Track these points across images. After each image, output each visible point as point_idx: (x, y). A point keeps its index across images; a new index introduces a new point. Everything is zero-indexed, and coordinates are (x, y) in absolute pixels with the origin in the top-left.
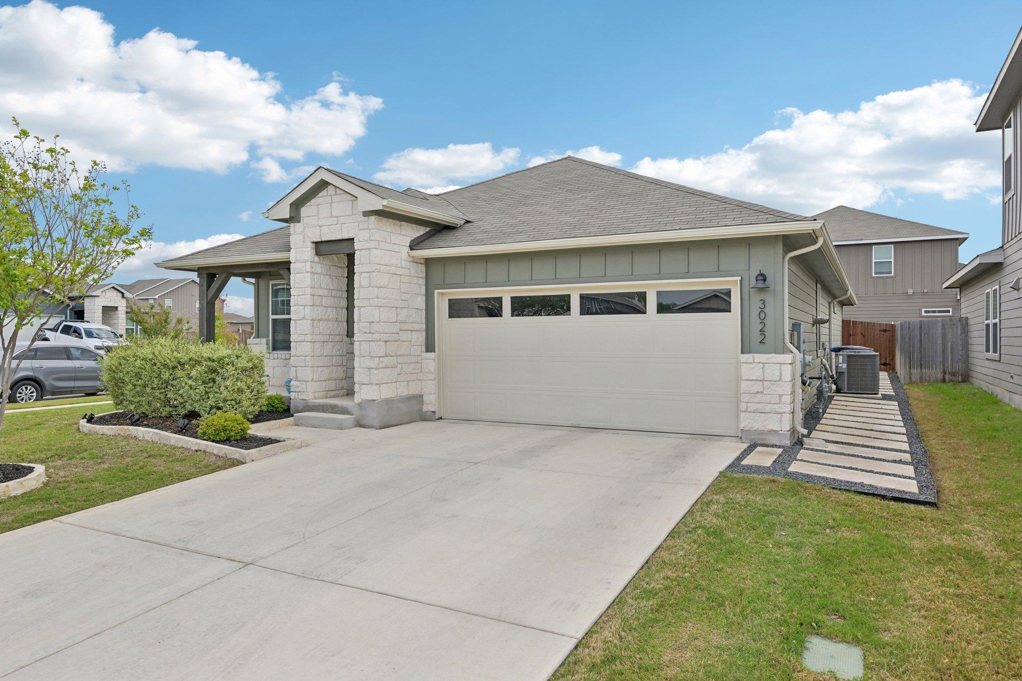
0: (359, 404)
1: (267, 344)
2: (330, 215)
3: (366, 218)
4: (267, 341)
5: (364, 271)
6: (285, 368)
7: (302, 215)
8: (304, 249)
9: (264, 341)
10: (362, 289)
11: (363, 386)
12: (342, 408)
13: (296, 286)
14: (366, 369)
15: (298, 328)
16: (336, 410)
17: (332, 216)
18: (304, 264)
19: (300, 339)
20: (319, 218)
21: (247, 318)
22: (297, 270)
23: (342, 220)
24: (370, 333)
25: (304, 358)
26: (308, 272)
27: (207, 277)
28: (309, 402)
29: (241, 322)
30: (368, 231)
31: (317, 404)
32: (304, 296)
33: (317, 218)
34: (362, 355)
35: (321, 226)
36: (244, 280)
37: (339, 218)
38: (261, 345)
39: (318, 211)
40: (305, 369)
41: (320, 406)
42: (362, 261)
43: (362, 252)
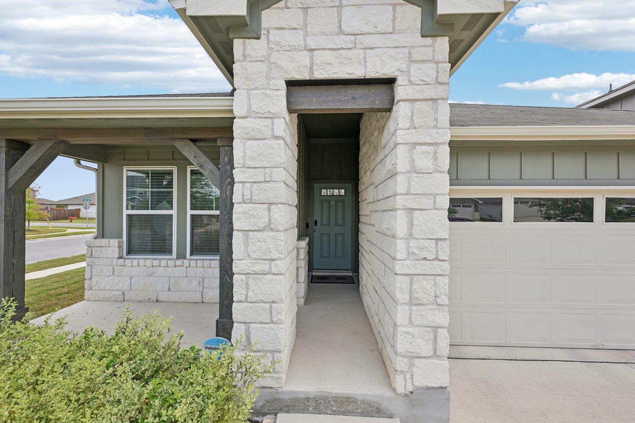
0: (406, 395)
1: (120, 247)
2: (337, 30)
3: (429, 40)
4: (119, 242)
5: (421, 141)
6: (151, 277)
7: (265, 23)
8: (268, 92)
9: (115, 242)
10: (415, 175)
11: (416, 361)
12: (363, 402)
13: (249, 163)
14: (427, 329)
15: (251, 248)
16: (350, 407)
17: (341, 32)
18: (268, 122)
19: (257, 268)
20: (306, 34)
21: (54, 202)
22: (252, 134)
23: (368, 41)
24: (437, 259)
25: (267, 305)
26: (277, 138)
27: (8, 146)
28: (282, 393)
29: (50, 203)
30: (434, 66)
31: (302, 396)
32: (268, 184)
33: (301, 32)
34: (415, 302)
35: (312, 50)
36: (79, 163)
37: (358, 37)
38: (109, 249)
39: (305, 20)
40: (272, 329)
41: (308, 399)
42: (418, 121)
43: (417, 105)
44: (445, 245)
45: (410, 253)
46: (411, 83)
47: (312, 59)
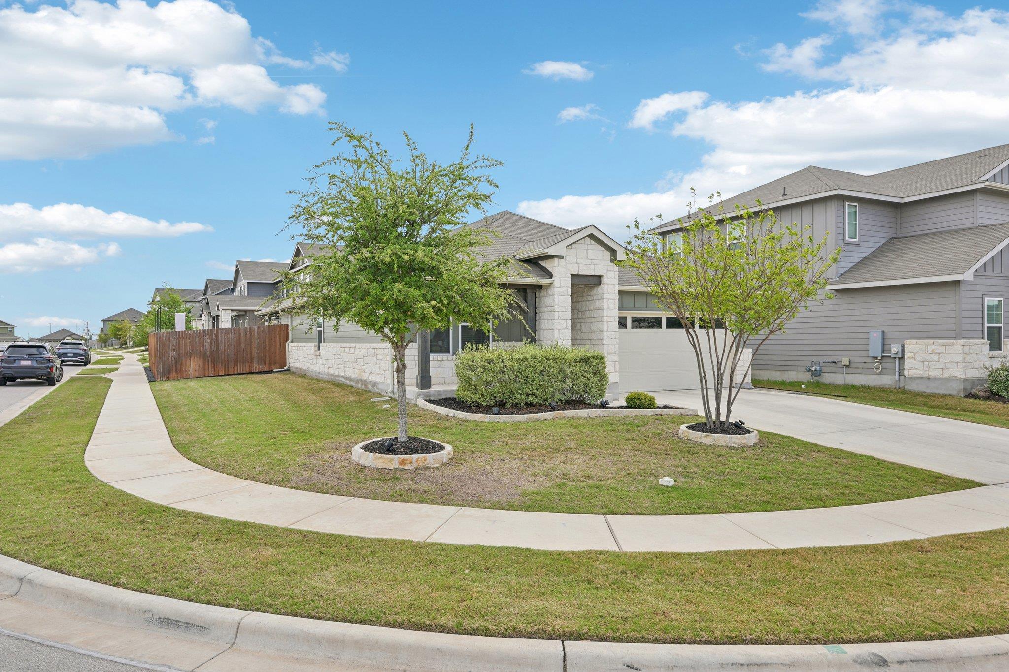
2: (586, 257)
8: (565, 277)
17: (587, 259)
20: (577, 258)
23: (595, 262)
30: (614, 272)
33: (575, 257)
35: (580, 264)
37: (592, 260)
39: (577, 253)
42: (610, 291)
43: (610, 285)
44: (617, 334)
45: (608, 337)
46: (608, 278)
47: (579, 267)
